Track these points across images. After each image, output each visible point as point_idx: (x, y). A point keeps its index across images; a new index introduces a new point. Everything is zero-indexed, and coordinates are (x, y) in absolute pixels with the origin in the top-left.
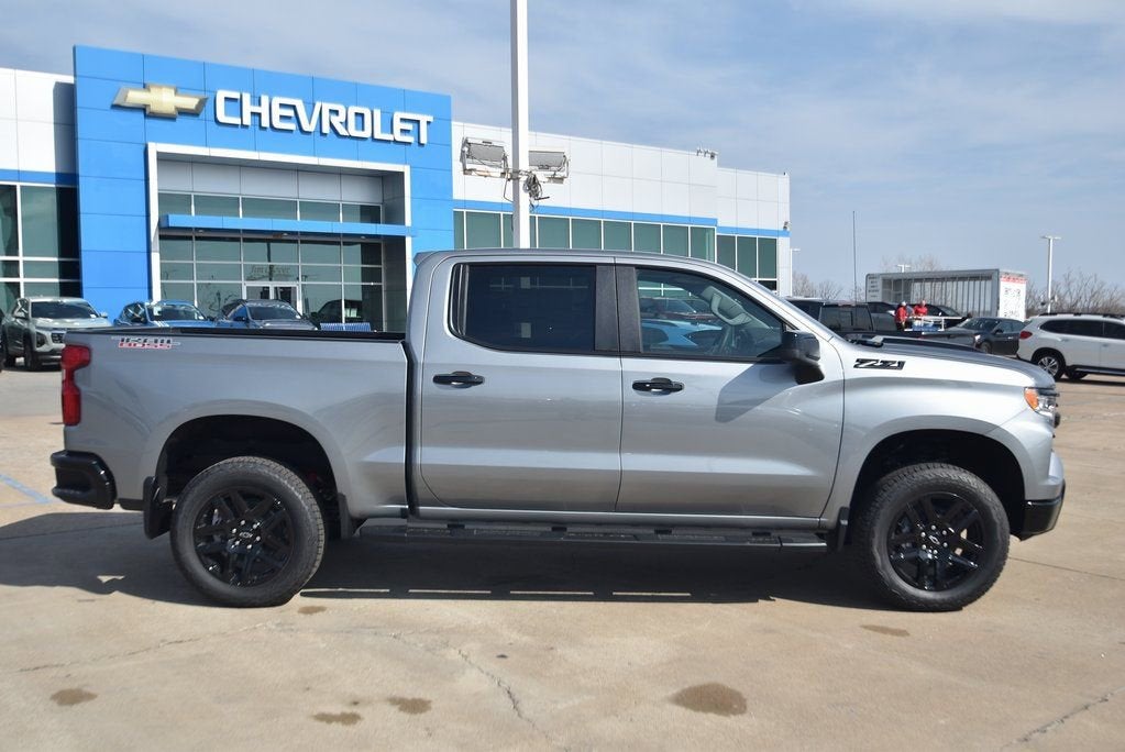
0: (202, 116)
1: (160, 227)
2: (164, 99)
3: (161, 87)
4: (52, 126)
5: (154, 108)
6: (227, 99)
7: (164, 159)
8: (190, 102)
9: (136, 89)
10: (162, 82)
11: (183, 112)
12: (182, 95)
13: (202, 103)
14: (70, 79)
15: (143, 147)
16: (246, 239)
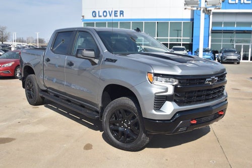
1: (211, 30)
16: (236, 33)
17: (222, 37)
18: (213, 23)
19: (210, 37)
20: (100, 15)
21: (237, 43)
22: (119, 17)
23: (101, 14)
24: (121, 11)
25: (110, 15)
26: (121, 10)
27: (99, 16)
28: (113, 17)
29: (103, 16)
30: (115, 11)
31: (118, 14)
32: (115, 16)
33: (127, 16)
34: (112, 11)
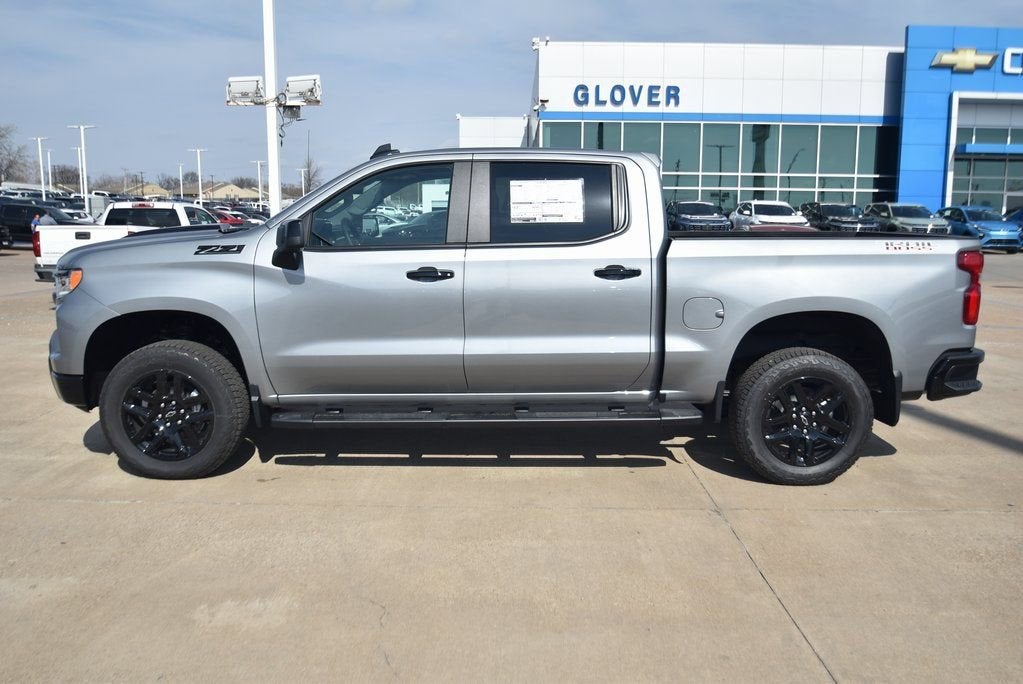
0: (993, 68)
1: (956, 152)
2: (967, 58)
3: (965, 50)
4: (884, 84)
5: (960, 65)
6: (1013, 55)
7: (963, 102)
8: (985, 59)
9: (947, 53)
10: (966, 46)
11: (979, 67)
12: (982, 54)
13: (994, 59)
14: (901, 49)
15: (948, 95)
16: (1011, 160)
17: (985, 174)
18: (959, 130)
19: (950, 176)
20: (601, 98)
21: (1010, 190)
22: (662, 108)
23: (605, 95)
24: (669, 88)
25: (635, 100)
26: (672, 84)
27: (599, 102)
28: (643, 106)
29: (609, 102)
30: (651, 88)
31: (662, 97)
32: (651, 103)
33: (689, 104)
34: (641, 87)
